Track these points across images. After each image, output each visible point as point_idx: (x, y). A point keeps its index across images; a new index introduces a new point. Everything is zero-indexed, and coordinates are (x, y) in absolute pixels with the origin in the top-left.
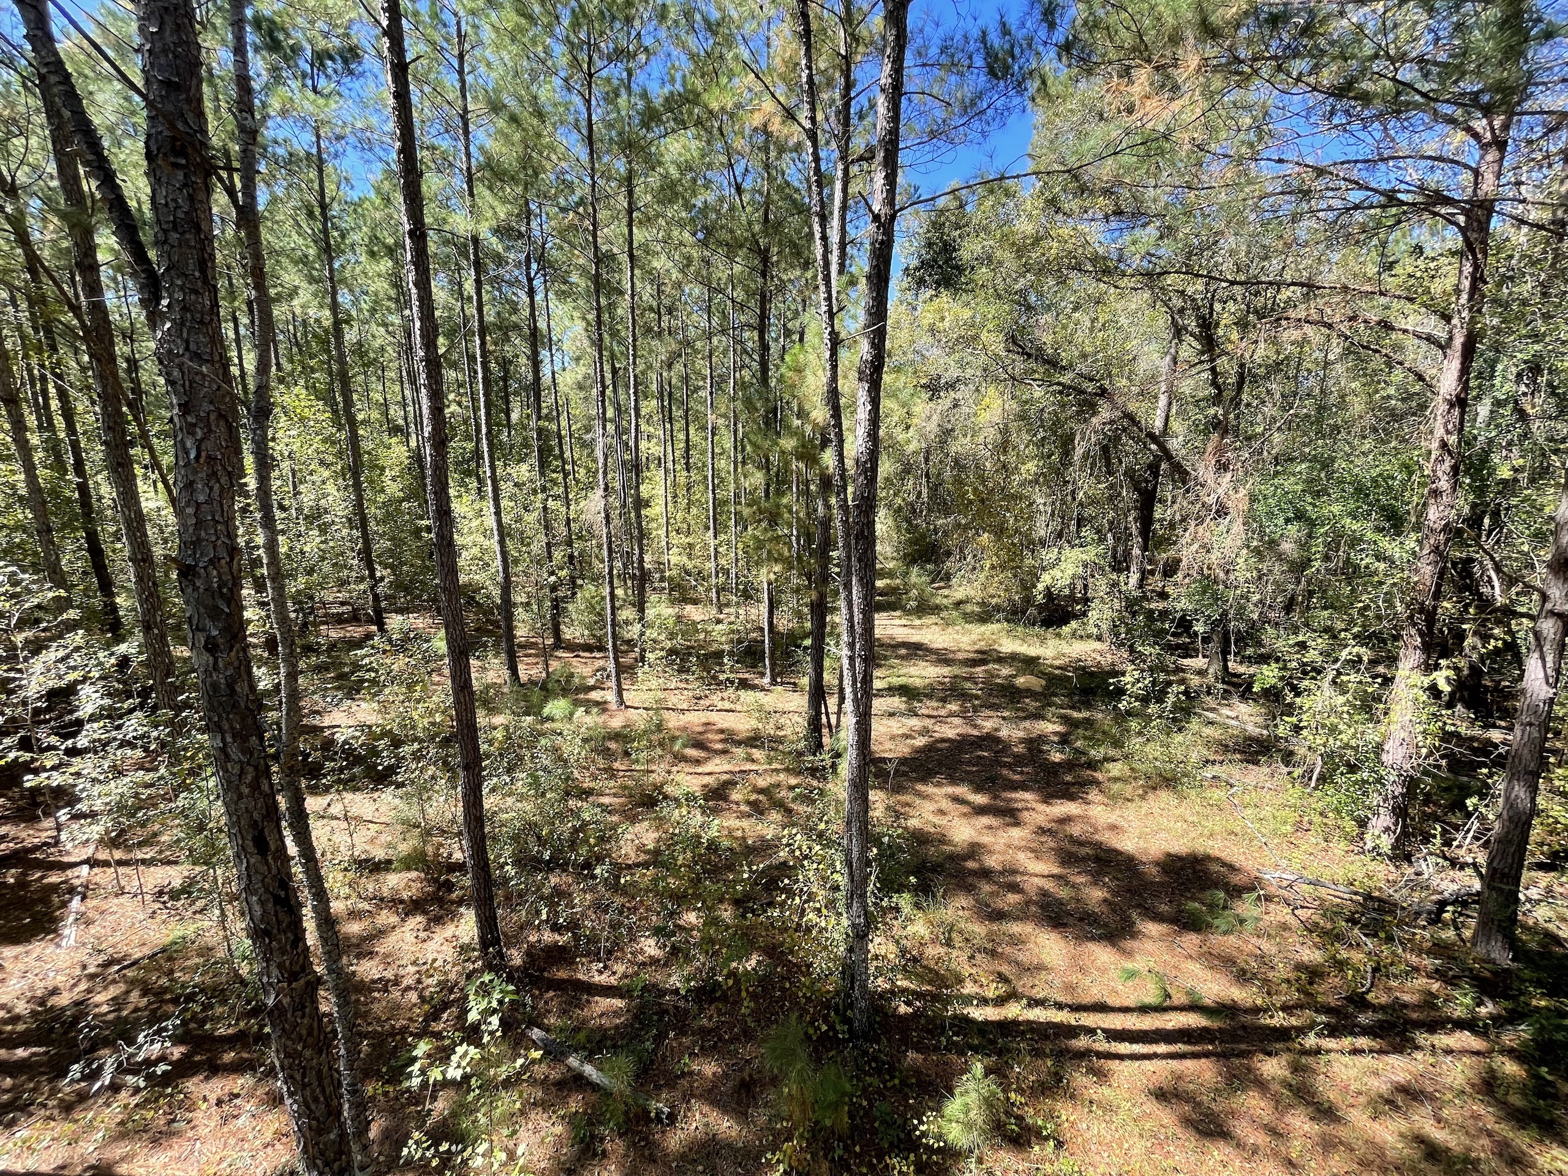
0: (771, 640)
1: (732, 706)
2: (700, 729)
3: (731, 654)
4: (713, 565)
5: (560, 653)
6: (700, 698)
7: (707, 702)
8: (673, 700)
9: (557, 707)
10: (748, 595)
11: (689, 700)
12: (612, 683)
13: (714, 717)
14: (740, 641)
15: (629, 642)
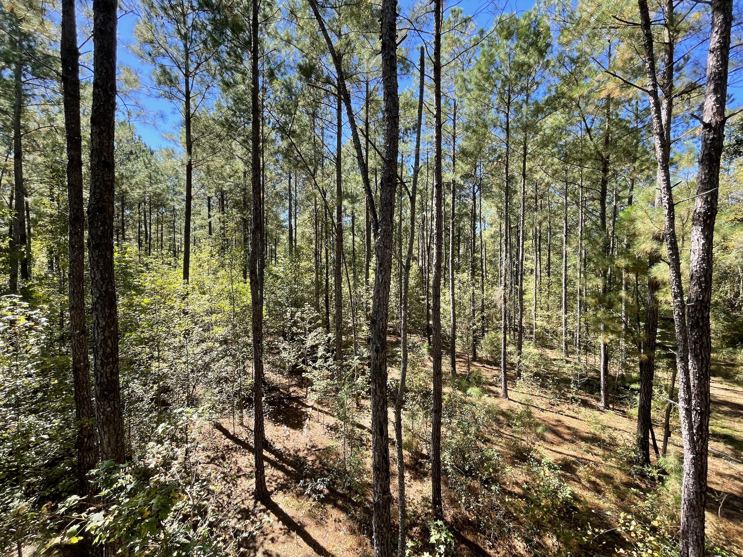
0: (605, 379)
1: (576, 415)
2: (554, 423)
3: (575, 383)
4: (564, 329)
5: (475, 363)
6: (554, 405)
7: (559, 409)
8: (537, 402)
9: (473, 391)
10: (588, 349)
11: (546, 404)
12: (502, 384)
13: (563, 418)
14: (581, 377)
15: (512, 364)
